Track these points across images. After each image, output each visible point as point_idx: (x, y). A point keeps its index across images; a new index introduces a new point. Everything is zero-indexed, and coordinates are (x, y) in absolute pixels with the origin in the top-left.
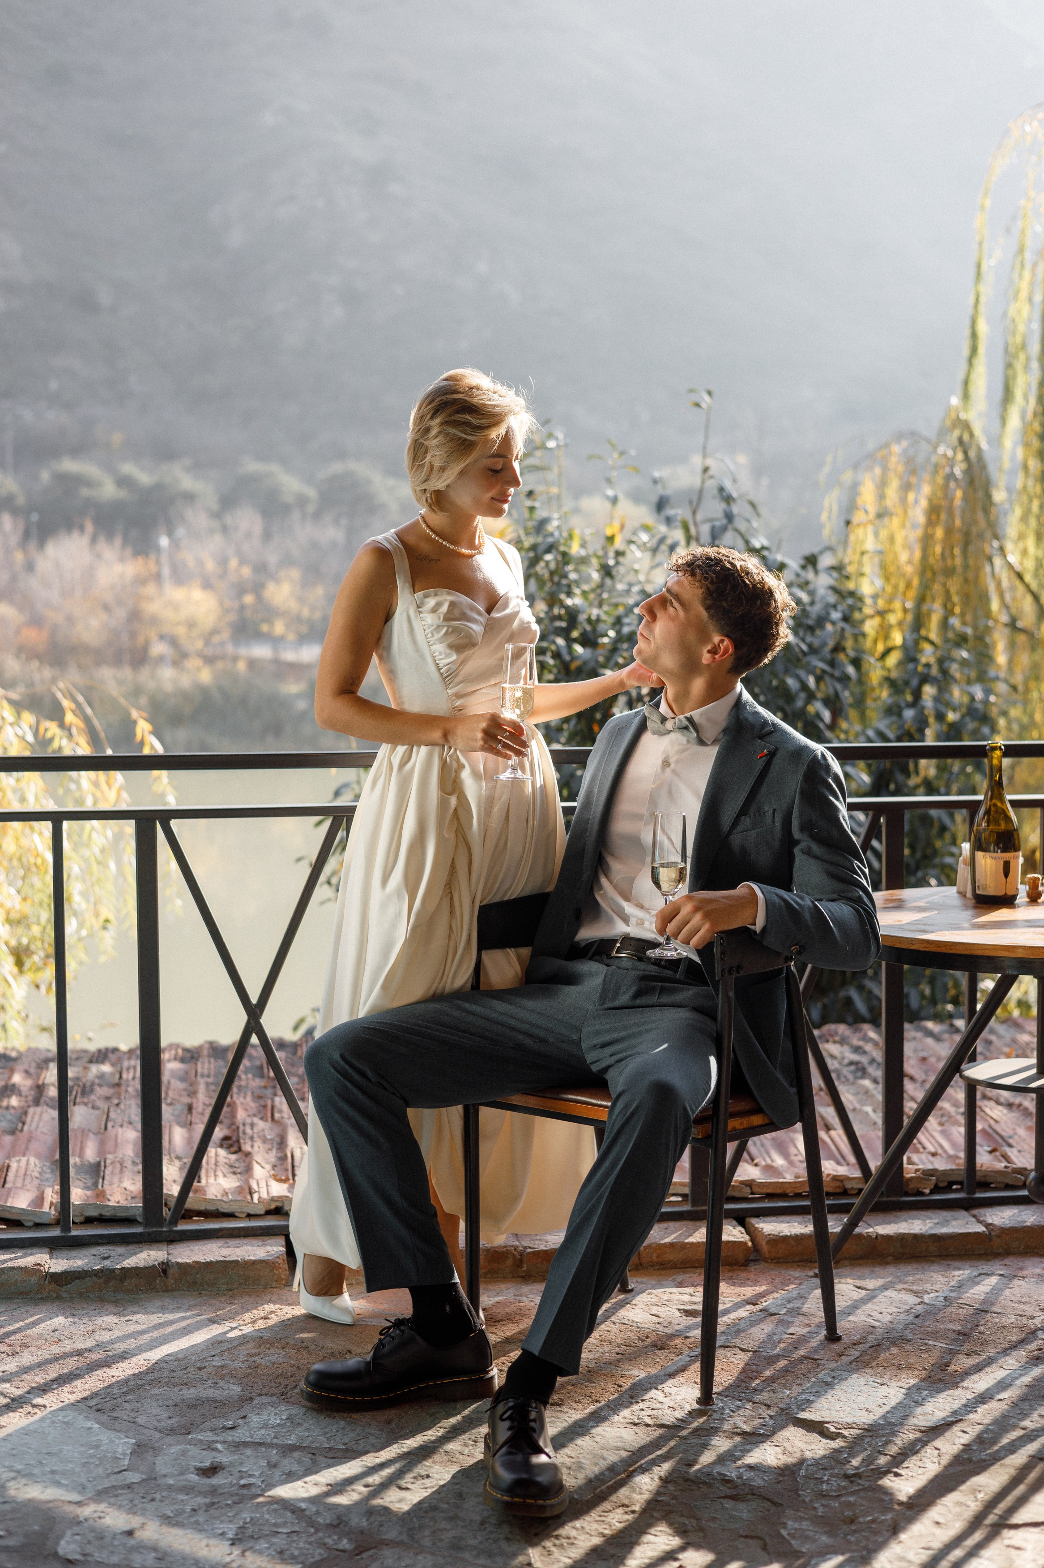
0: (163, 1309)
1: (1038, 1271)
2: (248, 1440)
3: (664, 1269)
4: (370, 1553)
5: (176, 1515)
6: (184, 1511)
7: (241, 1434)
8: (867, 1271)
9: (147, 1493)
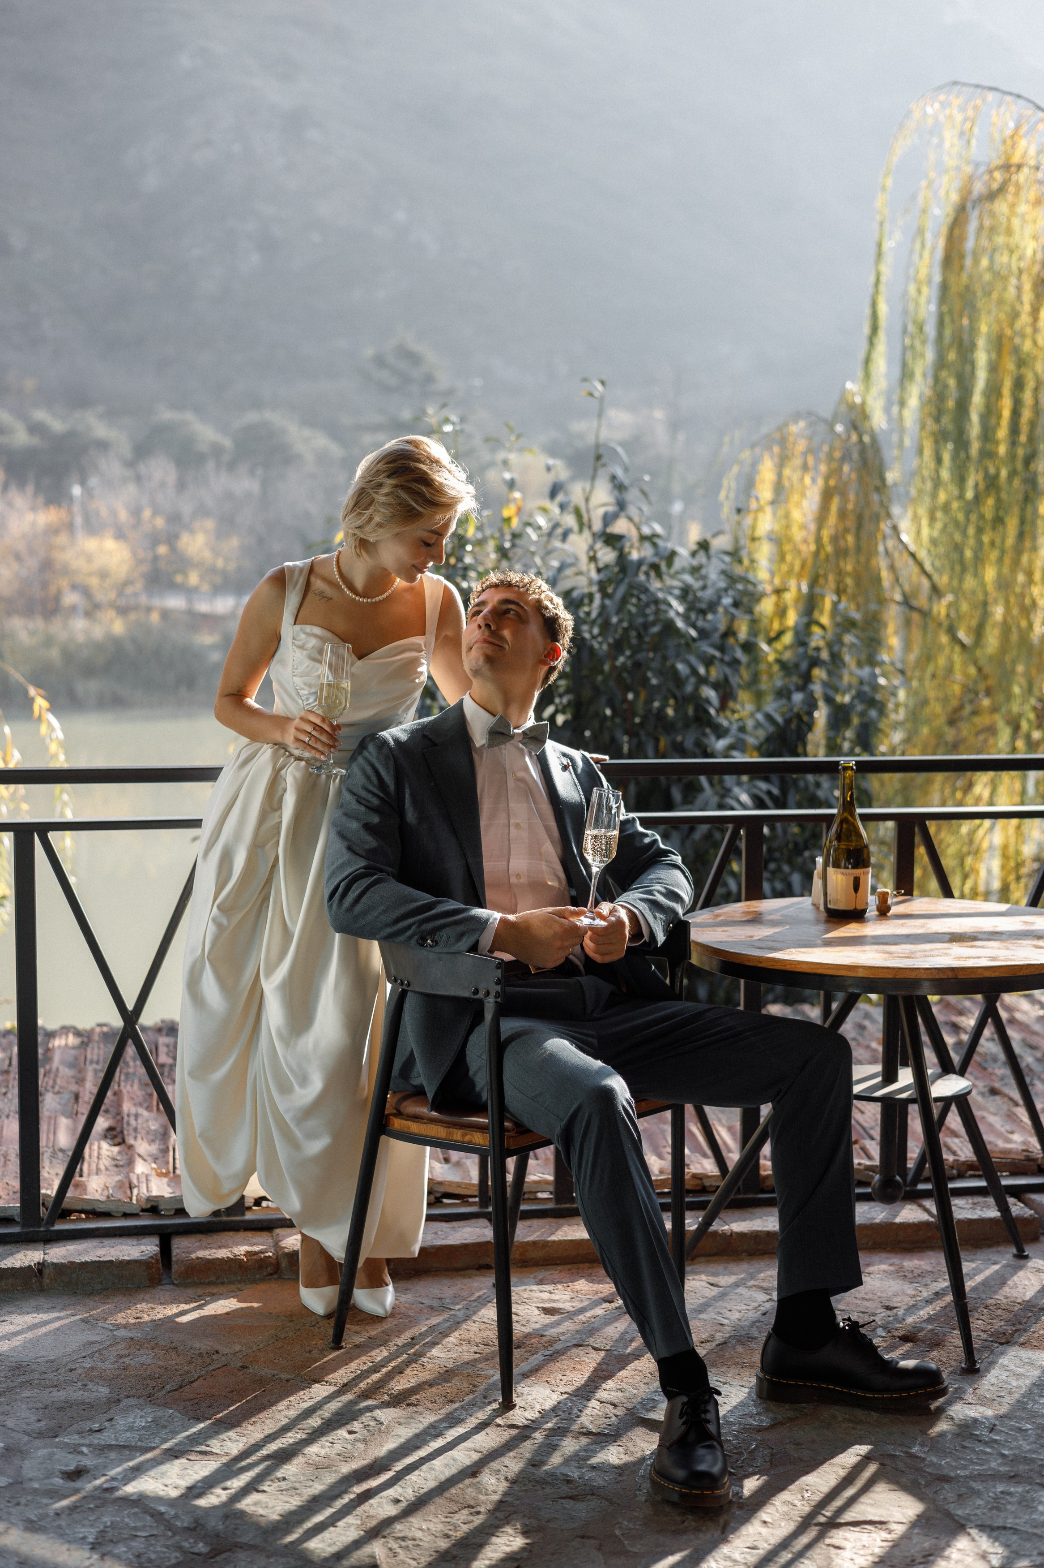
0: (38, 1310)
1: (884, 1267)
2: (113, 1443)
3: (526, 1267)
4: (223, 1556)
5: (40, 1520)
6: (47, 1515)
7: (107, 1437)
8: (720, 1268)
9: (12, 1497)
